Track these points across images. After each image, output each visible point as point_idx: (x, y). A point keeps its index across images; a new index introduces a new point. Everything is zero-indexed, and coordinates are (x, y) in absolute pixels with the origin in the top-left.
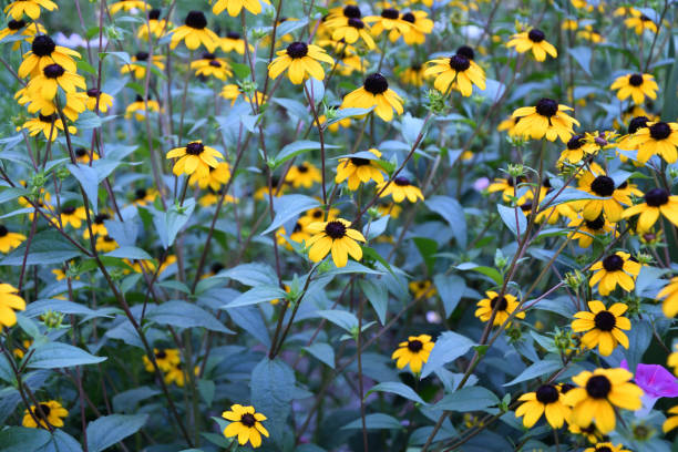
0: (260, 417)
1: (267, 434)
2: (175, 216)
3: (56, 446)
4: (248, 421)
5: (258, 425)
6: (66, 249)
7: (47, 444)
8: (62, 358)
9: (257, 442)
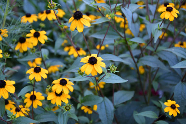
0: (177, 106)
1: (179, 112)
2: (158, 31)
3: (105, 103)
4: (173, 107)
5: (177, 109)
6: (115, 35)
7: (102, 102)
8: (113, 79)
9: (175, 115)
